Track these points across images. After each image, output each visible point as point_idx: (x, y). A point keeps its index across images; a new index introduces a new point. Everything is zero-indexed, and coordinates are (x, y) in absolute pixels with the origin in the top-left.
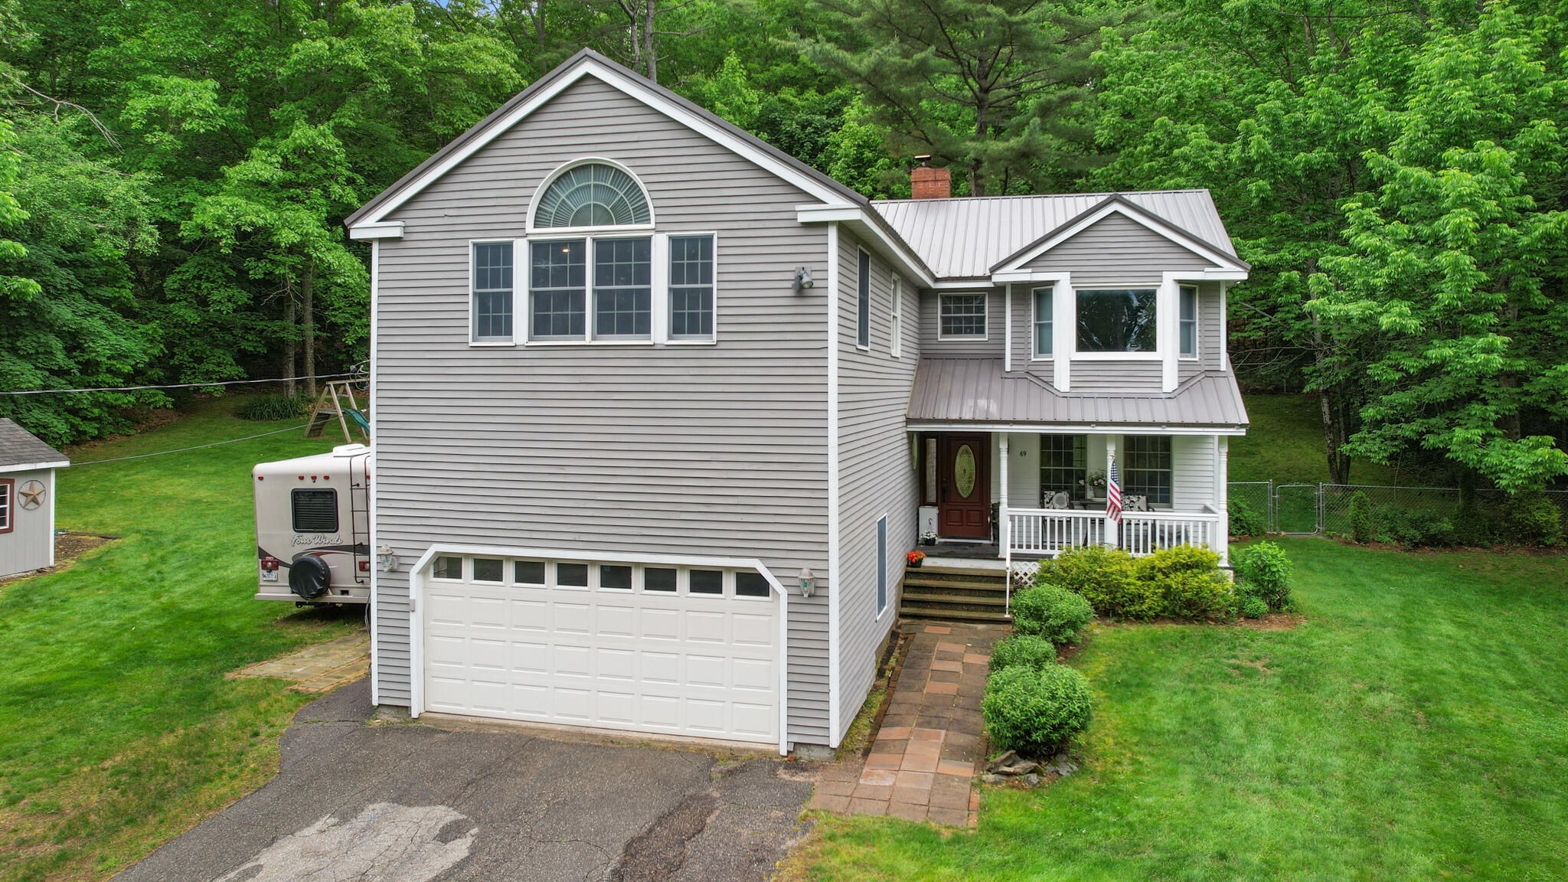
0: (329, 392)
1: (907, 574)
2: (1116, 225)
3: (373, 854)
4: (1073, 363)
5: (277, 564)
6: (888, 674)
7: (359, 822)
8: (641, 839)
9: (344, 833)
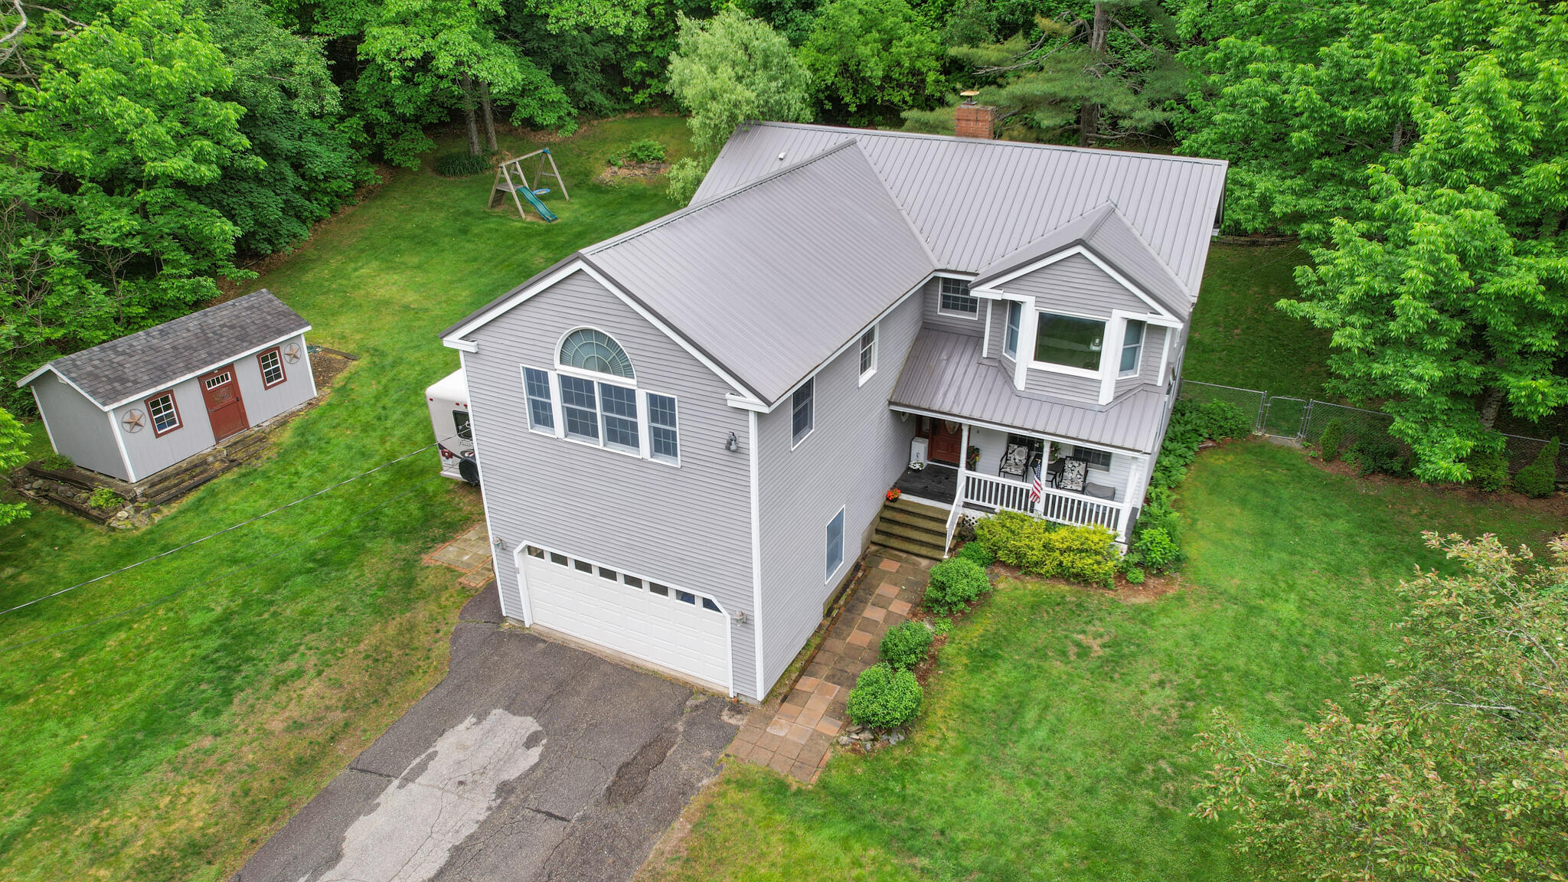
0: (502, 173)
1: (885, 507)
2: (1077, 264)
3: (490, 753)
4: (1029, 369)
5: (451, 455)
6: (834, 614)
7: (487, 724)
8: (628, 764)
9: (477, 731)
